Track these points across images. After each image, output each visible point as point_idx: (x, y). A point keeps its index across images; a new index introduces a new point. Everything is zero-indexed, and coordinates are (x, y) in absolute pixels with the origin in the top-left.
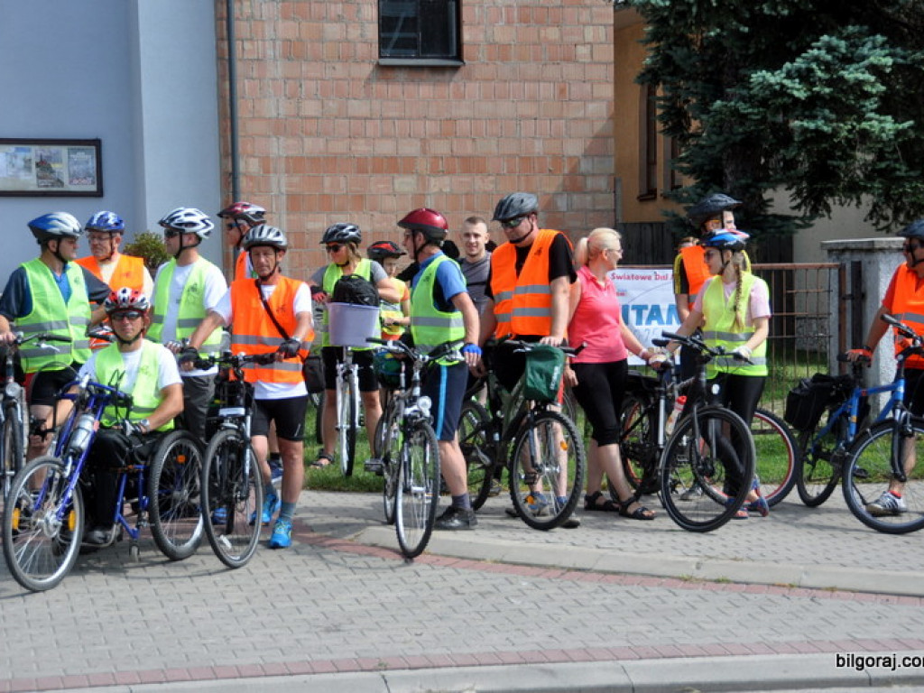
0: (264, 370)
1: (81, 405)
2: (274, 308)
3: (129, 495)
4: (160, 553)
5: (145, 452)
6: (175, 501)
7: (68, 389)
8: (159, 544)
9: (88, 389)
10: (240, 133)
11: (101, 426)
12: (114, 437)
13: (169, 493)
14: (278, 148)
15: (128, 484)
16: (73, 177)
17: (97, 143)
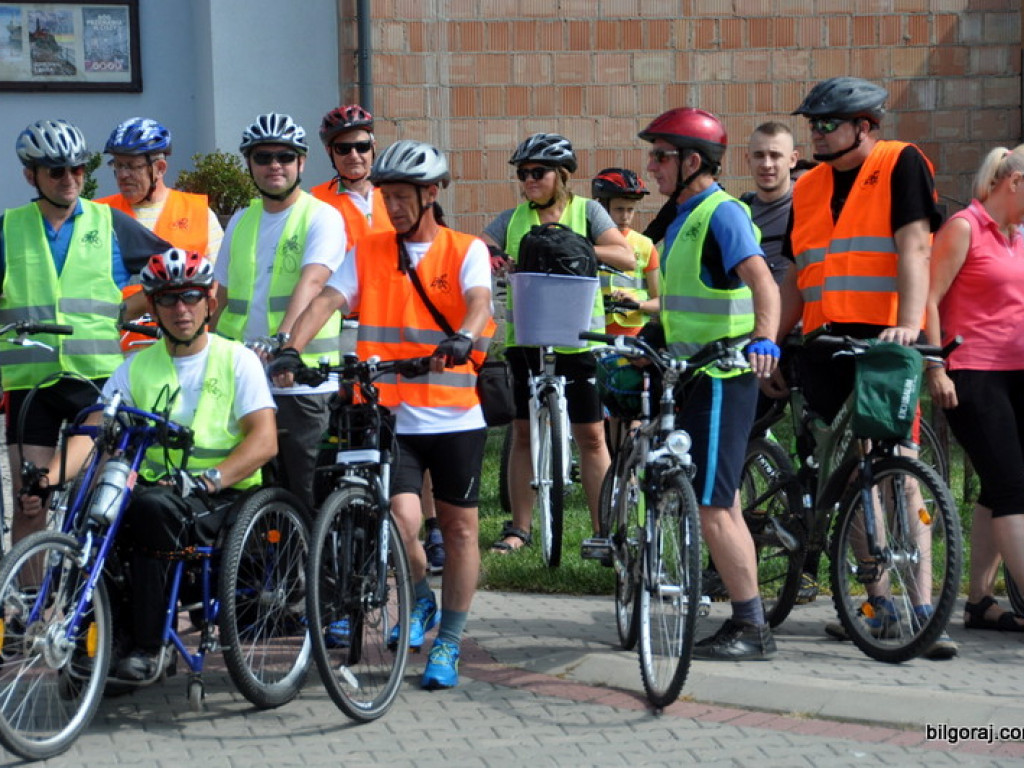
0: (410, 387)
1: (108, 445)
2: (427, 279)
3: (188, 597)
4: (239, 696)
5: (213, 525)
6: (265, 607)
7: (85, 418)
8: (237, 680)
9: (117, 418)
11: (141, 480)
12: (161, 498)
13: (254, 594)
14: (437, 6)
15: (185, 579)
16: (92, 57)
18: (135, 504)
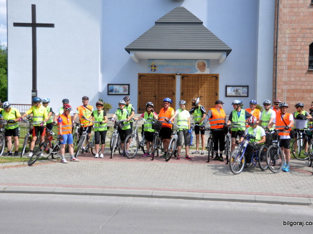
0: (281, 133)
1: (245, 138)
2: (284, 120)
3: (254, 156)
4: (260, 169)
5: (258, 148)
6: (264, 159)
7: (243, 135)
8: (260, 167)
9: (247, 135)
10: (277, 84)
11: (249, 143)
12: (252, 145)
13: (262, 157)
14: (285, 87)
15: (254, 155)
16: (243, 93)
17: (248, 86)
18: (248, 145)
